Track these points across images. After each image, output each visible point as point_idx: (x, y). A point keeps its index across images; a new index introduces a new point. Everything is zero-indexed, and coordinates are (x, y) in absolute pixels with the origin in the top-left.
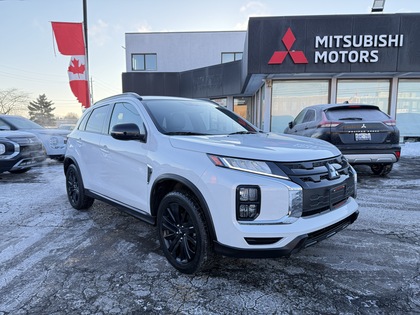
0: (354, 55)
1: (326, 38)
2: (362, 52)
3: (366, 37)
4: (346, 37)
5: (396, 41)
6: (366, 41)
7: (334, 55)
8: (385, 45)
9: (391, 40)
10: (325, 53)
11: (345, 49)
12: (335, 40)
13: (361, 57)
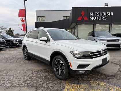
5: (111, 14)
12: (95, 14)
13: (102, 18)
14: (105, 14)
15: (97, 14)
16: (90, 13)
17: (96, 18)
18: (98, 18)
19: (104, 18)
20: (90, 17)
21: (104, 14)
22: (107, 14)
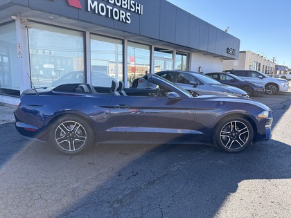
0: (116, 12)
2: (121, 11)
7: (102, 7)
8: (133, 10)
9: (137, 8)
10: (96, 3)
11: (110, 4)
13: (121, 16)
14: (127, 3)
17: (107, 9)
18: (112, 11)
19: (126, 18)
20: (89, 1)
22: (131, 7)
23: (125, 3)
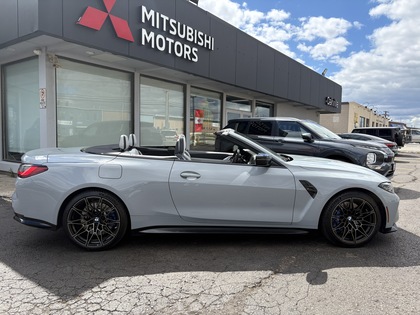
0: (178, 46)
1: (152, 12)
2: (186, 46)
3: (189, 28)
4: (172, 21)
5: (209, 42)
6: (188, 34)
7: (160, 40)
8: (201, 44)
9: (206, 41)
10: (152, 34)
11: (171, 36)
12: (161, 19)
13: (186, 52)
14: (194, 35)
15: (168, 22)
16: (144, 9)
17: (167, 42)
18: (173, 45)
19: (192, 55)
20: (144, 32)
21: (189, 33)
23: (191, 34)
